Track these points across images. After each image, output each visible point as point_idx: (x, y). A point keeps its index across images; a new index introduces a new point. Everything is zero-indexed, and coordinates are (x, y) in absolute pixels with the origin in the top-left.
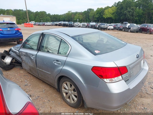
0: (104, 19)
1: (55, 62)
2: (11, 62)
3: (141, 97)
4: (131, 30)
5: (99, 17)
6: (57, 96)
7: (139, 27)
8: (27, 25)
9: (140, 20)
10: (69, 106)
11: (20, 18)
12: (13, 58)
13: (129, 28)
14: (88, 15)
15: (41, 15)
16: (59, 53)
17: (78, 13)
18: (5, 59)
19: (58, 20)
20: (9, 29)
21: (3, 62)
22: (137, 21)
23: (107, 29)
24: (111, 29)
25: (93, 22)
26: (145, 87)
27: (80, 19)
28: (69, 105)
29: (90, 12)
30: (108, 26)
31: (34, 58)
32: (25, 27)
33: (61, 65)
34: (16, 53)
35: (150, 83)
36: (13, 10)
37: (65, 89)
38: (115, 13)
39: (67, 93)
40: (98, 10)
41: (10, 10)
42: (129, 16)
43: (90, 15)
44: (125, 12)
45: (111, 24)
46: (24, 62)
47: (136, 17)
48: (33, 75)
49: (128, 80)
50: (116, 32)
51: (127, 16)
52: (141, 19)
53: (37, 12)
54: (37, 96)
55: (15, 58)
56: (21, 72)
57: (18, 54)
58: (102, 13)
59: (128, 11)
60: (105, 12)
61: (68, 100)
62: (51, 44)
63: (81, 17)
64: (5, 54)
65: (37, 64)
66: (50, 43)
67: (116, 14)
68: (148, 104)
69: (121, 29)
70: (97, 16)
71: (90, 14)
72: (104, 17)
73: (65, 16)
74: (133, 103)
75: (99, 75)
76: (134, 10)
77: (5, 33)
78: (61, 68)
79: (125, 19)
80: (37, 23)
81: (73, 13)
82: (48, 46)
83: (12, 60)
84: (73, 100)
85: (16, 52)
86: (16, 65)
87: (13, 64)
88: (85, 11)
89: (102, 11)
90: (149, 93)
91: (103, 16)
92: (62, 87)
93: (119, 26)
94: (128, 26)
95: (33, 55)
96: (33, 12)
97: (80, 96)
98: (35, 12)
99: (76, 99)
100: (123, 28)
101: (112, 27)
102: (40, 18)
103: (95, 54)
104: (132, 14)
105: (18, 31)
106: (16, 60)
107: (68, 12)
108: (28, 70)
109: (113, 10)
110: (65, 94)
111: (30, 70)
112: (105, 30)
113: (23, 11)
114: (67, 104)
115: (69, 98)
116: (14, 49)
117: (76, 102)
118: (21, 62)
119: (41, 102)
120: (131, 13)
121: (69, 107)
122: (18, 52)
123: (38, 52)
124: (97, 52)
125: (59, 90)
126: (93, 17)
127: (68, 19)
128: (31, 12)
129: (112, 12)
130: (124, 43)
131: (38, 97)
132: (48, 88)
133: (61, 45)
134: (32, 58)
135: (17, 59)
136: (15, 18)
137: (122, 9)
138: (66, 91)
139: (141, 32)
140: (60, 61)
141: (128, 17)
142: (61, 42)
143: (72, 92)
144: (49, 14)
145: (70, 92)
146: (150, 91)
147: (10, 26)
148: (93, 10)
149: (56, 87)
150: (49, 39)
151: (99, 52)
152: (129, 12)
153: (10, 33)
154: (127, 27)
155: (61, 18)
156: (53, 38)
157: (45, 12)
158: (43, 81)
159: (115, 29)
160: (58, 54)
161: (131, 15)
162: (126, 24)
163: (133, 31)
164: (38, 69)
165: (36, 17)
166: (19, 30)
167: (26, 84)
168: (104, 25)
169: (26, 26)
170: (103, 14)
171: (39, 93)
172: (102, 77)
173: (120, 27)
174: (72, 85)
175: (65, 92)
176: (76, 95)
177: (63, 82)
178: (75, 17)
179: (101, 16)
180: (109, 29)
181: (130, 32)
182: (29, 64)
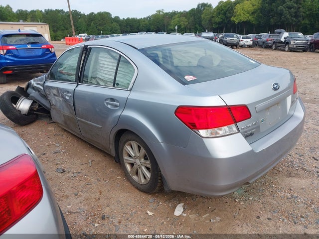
0: (233, 24)
1: (108, 104)
2: (31, 109)
3: (290, 175)
4: (290, 46)
5: (222, 22)
6: (115, 171)
7: (310, 39)
8: (71, 42)
9: (312, 25)
10: (136, 190)
11: (58, 28)
12: (34, 102)
13: (287, 43)
14: (200, 18)
15: (99, 19)
16: (115, 84)
17: (178, 13)
18: (19, 103)
19: (136, 30)
20: (29, 46)
21: (15, 108)
22: (306, 27)
23: (238, 46)
24: (247, 45)
25: (208, 31)
26: (300, 158)
27: (182, 27)
28: (137, 188)
29: (204, 9)
30: (241, 39)
31: (70, 97)
32: (67, 44)
33: (118, 108)
34: (39, 91)
35: (312, 150)
36: (43, 11)
37: (130, 156)
38: (259, 11)
39: (132, 165)
40: (221, 6)
41: (38, 11)
42: (288, 16)
43: (202, 18)
44: (281, 7)
45: (249, 35)
46: (54, 109)
47: (303, 19)
48: (72, 134)
49: (252, 134)
50: (258, 52)
51: (285, 17)
52: (315, 22)
53: (93, 13)
54: (75, 171)
55: (38, 101)
56: (50, 129)
57: (43, 93)
58: (230, 13)
59: (287, 7)
60: (235, 11)
61: (135, 178)
62: (102, 67)
63: (184, 22)
64: (19, 94)
65: (76, 109)
66: (100, 66)
67: (261, 12)
68: (303, 188)
69: (270, 45)
70: (218, 20)
71: (202, 16)
72: (233, 21)
73: (149, 21)
74: (270, 186)
75: (190, 123)
76: (300, 4)
77: (22, 54)
78: (119, 113)
79: (279, 23)
80: (91, 36)
81: (167, 13)
82: (97, 72)
83: (32, 105)
84: (145, 178)
85: (39, 88)
86: (41, 116)
87: (35, 112)
88: (193, 10)
89: (229, 8)
90: (307, 169)
91: (232, 19)
92: (124, 152)
93: (264, 39)
94: (285, 38)
95: (68, 92)
96: (84, 14)
97: (155, 168)
98: (88, 15)
99: (148, 175)
100: (274, 42)
101: (249, 42)
102: (98, 27)
103: (185, 83)
104: (295, 13)
105: (48, 50)
106: (40, 106)
107: (157, 11)
108: (62, 125)
109: (254, 6)
110: (128, 167)
111: (66, 123)
112: (234, 47)
113: (64, 12)
114: (134, 185)
115: (137, 174)
116: (35, 83)
117: (148, 180)
118: (49, 109)
119: (83, 183)
120: (292, 9)
121: (137, 192)
122: (42, 88)
123: (78, 84)
124: (189, 78)
125: (118, 160)
126: (210, 21)
127: (156, 27)
128: (81, 15)
129: (251, 9)
130: (254, 62)
131: (79, 173)
132: (99, 158)
133: (119, 69)
134: (67, 98)
135: (41, 103)
136: (47, 27)
137: (274, 2)
138: (130, 159)
139: (314, 51)
140: (117, 100)
141: (288, 19)
142: (119, 61)
143: (143, 160)
144: (117, 18)
145: (138, 161)
146: (310, 164)
147: (32, 39)
148: (210, 5)
149: (113, 153)
150: (100, 58)
151: (195, 78)
152: (290, 8)
153: (33, 54)
154: (283, 40)
155: (141, 26)
156: (105, 56)
157: (108, 14)
158: (90, 145)
159: (256, 45)
160: (114, 86)
161: (293, 14)
162: (280, 33)
163: (295, 48)
164: (79, 120)
165: (89, 25)
166: (50, 49)
167: (57, 149)
168: (232, 36)
169: (68, 42)
170: (230, 15)
171: (80, 167)
172: (194, 126)
173: (267, 41)
174: (142, 148)
175: (130, 162)
176: (149, 166)
177: (125, 143)
178: (172, 21)
179: (227, 18)
180: (242, 46)
181: (287, 51)
182: (62, 111)
